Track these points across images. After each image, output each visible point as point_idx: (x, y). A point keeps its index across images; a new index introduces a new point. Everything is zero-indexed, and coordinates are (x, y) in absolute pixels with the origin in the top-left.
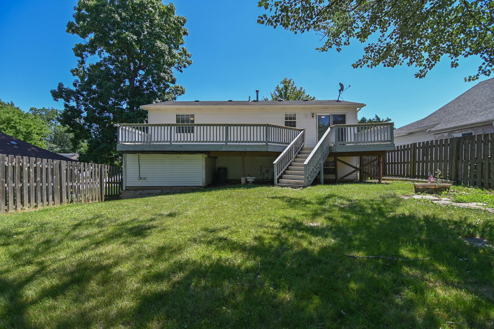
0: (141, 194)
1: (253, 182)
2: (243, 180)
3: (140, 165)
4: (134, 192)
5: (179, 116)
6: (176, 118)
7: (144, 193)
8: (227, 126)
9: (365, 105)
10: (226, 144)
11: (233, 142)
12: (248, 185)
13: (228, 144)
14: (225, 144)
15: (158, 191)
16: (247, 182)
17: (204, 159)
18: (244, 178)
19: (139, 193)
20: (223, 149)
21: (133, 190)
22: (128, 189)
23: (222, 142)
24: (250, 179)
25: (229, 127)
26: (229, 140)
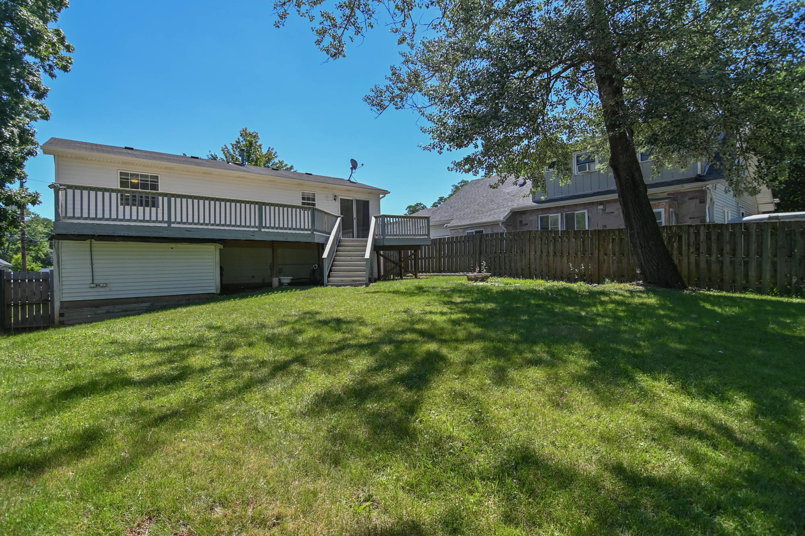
0: (108, 312)
1: (289, 284)
2: (275, 281)
3: (94, 262)
4: (94, 309)
5: (127, 174)
6: (121, 178)
7: (116, 310)
8: (261, 204)
9: (389, 193)
10: (260, 230)
11: (268, 228)
12: (282, 288)
13: (263, 230)
14: (257, 229)
15: (144, 305)
16: (281, 284)
17: (218, 252)
18: (278, 279)
19: (104, 311)
20: (257, 238)
21: (92, 307)
22: (67, 306)
23: (253, 227)
24: (286, 280)
25: (264, 207)
26: (264, 225)
